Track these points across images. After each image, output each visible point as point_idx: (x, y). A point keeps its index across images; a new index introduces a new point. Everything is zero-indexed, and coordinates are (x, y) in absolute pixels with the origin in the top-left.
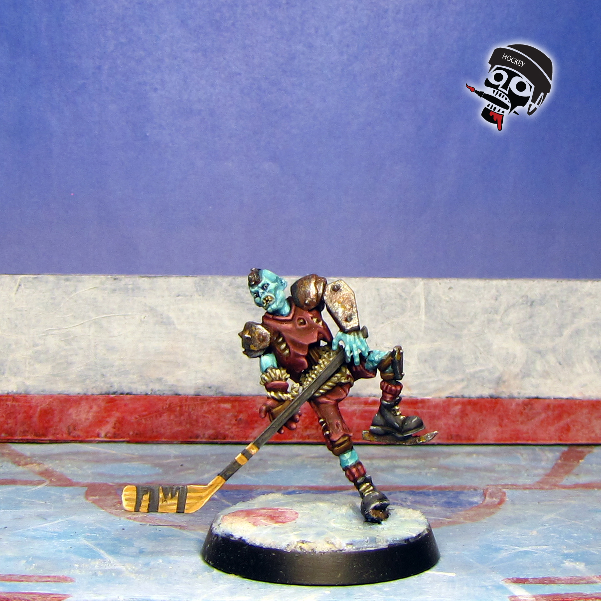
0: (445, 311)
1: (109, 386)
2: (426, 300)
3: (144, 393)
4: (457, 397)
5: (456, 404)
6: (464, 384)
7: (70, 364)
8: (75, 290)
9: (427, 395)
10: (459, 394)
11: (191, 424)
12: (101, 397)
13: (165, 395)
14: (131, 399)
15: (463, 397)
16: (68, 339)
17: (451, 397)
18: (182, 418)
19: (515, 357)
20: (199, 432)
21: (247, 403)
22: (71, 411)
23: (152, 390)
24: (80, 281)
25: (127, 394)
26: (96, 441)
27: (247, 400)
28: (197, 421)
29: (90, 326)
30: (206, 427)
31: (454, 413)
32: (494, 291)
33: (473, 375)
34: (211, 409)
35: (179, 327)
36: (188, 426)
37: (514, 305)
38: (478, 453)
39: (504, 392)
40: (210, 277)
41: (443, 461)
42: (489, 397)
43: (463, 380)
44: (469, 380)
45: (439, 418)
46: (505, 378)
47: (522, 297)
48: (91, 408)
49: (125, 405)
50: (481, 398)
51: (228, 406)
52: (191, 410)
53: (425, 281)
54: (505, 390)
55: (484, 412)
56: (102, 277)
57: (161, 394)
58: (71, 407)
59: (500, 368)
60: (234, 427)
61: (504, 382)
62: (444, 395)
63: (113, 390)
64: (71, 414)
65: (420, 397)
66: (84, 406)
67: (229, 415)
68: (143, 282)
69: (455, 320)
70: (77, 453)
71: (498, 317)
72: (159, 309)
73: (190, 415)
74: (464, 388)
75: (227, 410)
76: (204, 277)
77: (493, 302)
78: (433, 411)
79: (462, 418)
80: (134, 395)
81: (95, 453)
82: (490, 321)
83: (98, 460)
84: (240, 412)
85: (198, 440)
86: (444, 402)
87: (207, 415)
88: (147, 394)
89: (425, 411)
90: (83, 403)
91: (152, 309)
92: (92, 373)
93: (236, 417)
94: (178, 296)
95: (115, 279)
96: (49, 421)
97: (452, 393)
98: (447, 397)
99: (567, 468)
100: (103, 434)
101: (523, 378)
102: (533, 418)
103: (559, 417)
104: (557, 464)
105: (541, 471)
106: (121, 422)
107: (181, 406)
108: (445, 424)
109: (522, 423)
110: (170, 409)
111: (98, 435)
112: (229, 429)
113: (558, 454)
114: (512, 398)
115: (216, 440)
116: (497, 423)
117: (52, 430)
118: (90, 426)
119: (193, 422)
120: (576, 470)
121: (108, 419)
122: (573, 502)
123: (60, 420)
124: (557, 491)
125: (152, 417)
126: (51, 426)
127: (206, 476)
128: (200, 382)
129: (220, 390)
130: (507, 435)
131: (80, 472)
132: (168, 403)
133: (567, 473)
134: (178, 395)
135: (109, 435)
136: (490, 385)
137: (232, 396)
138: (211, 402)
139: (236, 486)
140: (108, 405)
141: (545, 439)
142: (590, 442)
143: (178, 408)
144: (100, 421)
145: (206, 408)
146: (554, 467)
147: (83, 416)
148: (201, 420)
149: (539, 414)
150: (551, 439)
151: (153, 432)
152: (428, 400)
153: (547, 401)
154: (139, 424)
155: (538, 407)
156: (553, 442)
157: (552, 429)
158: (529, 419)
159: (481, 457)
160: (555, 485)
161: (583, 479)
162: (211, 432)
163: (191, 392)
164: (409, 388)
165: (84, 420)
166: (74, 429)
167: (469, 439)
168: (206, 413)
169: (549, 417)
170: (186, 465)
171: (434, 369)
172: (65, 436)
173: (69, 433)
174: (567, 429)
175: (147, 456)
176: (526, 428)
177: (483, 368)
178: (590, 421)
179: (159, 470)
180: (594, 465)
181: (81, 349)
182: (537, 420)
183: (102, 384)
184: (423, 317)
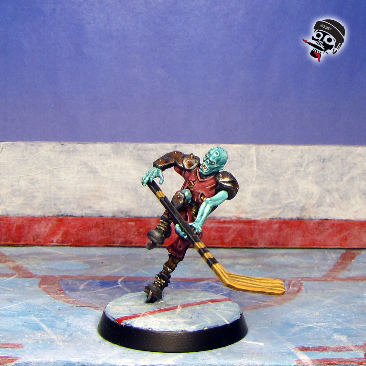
0: (269, 165)
1: (58, 211)
2: (257, 158)
3: (80, 216)
4: (276, 219)
5: (276, 223)
6: (281, 210)
7: (34, 197)
8: (37, 152)
9: (258, 217)
10: (277, 217)
11: (110, 235)
12: (54, 218)
13: (94, 217)
14: (72, 219)
15: (280, 219)
16: (33, 182)
17: (273, 219)
18: (104, 231)
19: (313, 194)
20: (115, 239)
21: (145, 222)
22: (35, 226)
23: (86, 214)
24: (40, 146)
25: (70, 216)
26: (50, 245)
27: (145, 220)
28: (114, 233)
29: (46, 174)
30: (119, 237)
31: (275, 228)
32: (299, 153)
33: (286, 205)
34: (122, 225)
35: (102, 175)
36: (108, 236)
37: (312, 161)
38: (288, 254)
39: (306, 216)
41: (267, 260)
42: (296, 219)
43: (280, 208)
44: (284, 208)
45: (265, 232)
46: (307, 207)
47: (318, 156)
48: (48, 224)
49: (69, 223)
50: (291, 219)
51: (133, 224)
52: (110, 226)
53: (257, 146)
54: (306, 214)
55: (293, 228)
56: (54, 144)
57: (92, 216)
58: (35, 224)
59: (304, 201)
60: (137, 237)
61: (306, 209)
62: (268, 217)
63: (61, 213)
64: (35, 229)
65: (253, 219)
66: (43, 224)
67: (134, 229)
68: (80, 147)
69: (275, 171)
70: (38, 254)
71: (302, 169)
72: (89, 163)
73: (109, 228)
74: (280, 213)
75: (133, 226)
77: (299, 159)
78: (261, 227)
79: (279, 232)
80: (74, 216)
81: (49, 254)
82: (297, 171)
83: (52, 258)
84: (141, 227)
85: (114, 245)
86: (268, 222)
87: (120, 229)
88: (82, 216)
89: (256, 227)
90: (43, 222)
91: (85, 164)
92: (48, 203)
93: (138, 230)
94: (102, 155)
95: (62, 145)
96: (21, 233)
97: (273, 216)
98: (270, 219)
99: (343, 265)
100: (55, 241)
101: (318, 207)
102: (324, 232)
103: (340, 232)
104: (337, 263)
105: (326, 268)
106: (66, 234)
107: (104, 224)
108: (269, 236)
109: (317, 235)
110: (97, 225)
111: (52, 242)
112: (134, 238)
113: (339, 255)
114: (311, 219)
115: (125, 245)
116: (302, 235)
117: (23, 238)
118: (47, 236)
119: (112, 234)
120: (349, 267)
121: (58, 232)
122: (344, 291)
123: (29, 232)
124: (336, 283)
125: (86, 230)
126: (23, 236)
127: (116, 270)
128: (116, 209)
129: (128, 214)
130: (307, 243)
131: (38, 267)
132: (95, 221)
133: (343, 269)
134: (101, 217)
135: (59, 241)
136: (297, 211)
137: (135, 217)
138: (122, 221)
139: (134, 277)
140: (58, 223)
141: (331, 245)
142: (360, 247)
143: (102, 225)
144: (53, 233)
145: (119, 225)
146: (335, 265)
147: (43, 230)
148: (116, 232)
149: (327, 229)
150: (335, 245)
151: (86, 240)
152: (258, 221)
153: (333, 222)
154: (78, 235)
155: (327, 225)
156: (337, 247)
157: (336, 239)
158: (322, 232)
159: (291, 257)
160: (334, 278)
161: (353, 274)
162: (123, 239)
163: (110, 215)
164: (246, 213)
165: (43, 232)
166: (37, 238)
167: (284, 244)
168: (119, 228)
169: (334, 231)
170: (105, 262)
171: (262, 201)
172: (32, 242)
173: (34, 240)
174: (345, 239)
175: (82, 256)
176: (319, 238)
177: (292, 201)
178: (360, 234)
179: (88, 266)
180: (361, 264)
181: (41, 188)
182: (326, 233)
183: (54, 210)
184: (255, 169)
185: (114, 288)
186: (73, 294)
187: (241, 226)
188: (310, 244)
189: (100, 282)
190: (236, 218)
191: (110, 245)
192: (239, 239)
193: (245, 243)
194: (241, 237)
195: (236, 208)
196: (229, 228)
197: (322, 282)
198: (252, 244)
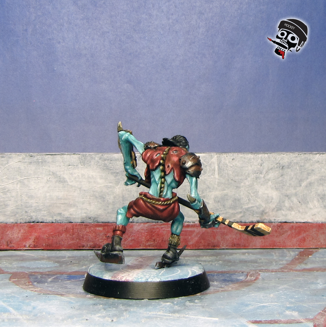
0: (230, 173)
1: (30, 218)
2: (219, 166)
3: (51, 222)
6: (242, 214)
7: (6, 206)
8: (8, 163)
10: (238, 220)
11: (80, 239)
12: (25, 224)
13: (63, 223)
14: (43, 226)
16: (5, 191)
18: (74, 236)
19: (272, 199)
20: (84, 244)
22: (8, 232)
23: (56, 220)
24: (10, 158)
25: (41, 222)
26: (23, 249)
27: (112, 226)
28: (83, 237)
29: (17, 183)
30: (88, 241)
32: (259, 161)
33: (247, 209)
34: (91, 230)
35: (70, 184)
36: (78, 240)
37: (272, 169)
38: (249, 253)
39: (266, 219)
40: (88, 154)
41: (227, 258)
42: (257, 222)
43: (241, 212)
44: (244, 212)
45: (227, 234)
46: (267, 210)
47: (277, 164)
48: (20, 231)
49: (40, 229)
51: (101, 229)
52: (79, 231)
53: (218, 155)
54: (266, 217)
57: (61, 222)
58: (8, 230)
59: (263, 205)
60: (105, 241)
61: (266, 213)
63: (32, 220)
64: (8, 234)
66: (16, 230)
67: (102, 234)
68: (48, 158)
69: (236, 178)
70: (11, 256)
71: (262, 176)
72: (58, 173)
73: (78, 233)
74: (241, 216)
75: (101, 231)
76: (85, 154)
77: (259, 167)
78: (223, 230)
80: (45, 223)
81: (21, 256)
82: (257, 178)
83: (22, 259)
84: (108, 232)
85: (84, 248)
87: (88, 234)
88: (53, 222)
89: (218, 230)
90: (15, 228)
91: (54, 174)
92: (19, 211)
93: (105, 235)
94: (69, 165)
95: (31, 156)
97: (234, 220)
100: (27, 246)
101: (277, 210)
102: (283, 234)
103: (299, 233)
106: (37, 239)
107: (73, 229)
108: (230, 238)
109: (276, 236)
110: (67, 231)
111: (25, 246)
112: (102, 242)
113: (297, 253)
114: (270, 222)
115: (94, 248)
118: (20, 241)
121: (30, 237)
122: (299, 278)
123: (2, 238)
125: (56, 235)
128: (84, 215)
129: (96, 219)
130: (267, 244)
131: (10, 266)
132: (65, 227)
133: (300, 263)
134: (71, 222)
135: (31, 246)
136: (258, 215)
137: (103, 223)
138: (91, 227)
140: (29, 229)
141: (290, 246)
143: (71, 230)
144: (25, 238)
145: (88, 230)
147: (15, 236)
148: (85, 237)
149: (287, 231)
151: (57, 244)
153: (292, 224)
154: (49, 239)
155: (286, 227)
156: (295, 247)
157: (295, 240)
158: (281, 234)
159: (251, 255)
162: (91, 243)
163: (79, 221)
165: (16, 238)
166: (11, 243)
167: (245, 246)
169: (292, 233)
170: (74, 261)
171: (224, 206)
172: (5, 247)
173: (8, 245)
174: (304, 240)
175: (52, 257)
176: (279, 240)
177: (253, 205)
179: (57, 264)
180: (317, 258)
181: (13, 197)
182: (285, 235)
183: (26, 217)
184: (217, 176)
186: (41, 285)
187: (204, 229)
188: (270, 246)
191: (80, 248)
192: (202, 241)
193: (209, 245)
194: (204, 239)
196: (192, 232)
197: (279, 273)
198: (214, 246)
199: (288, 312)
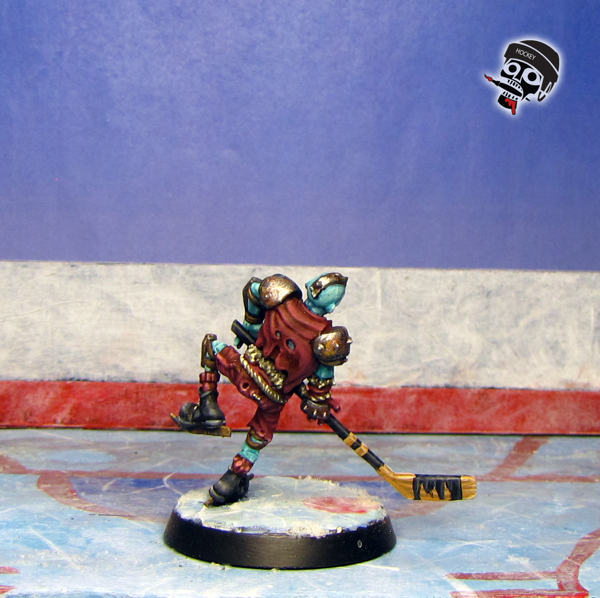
0: (402, 301)
1: (65, 372)
2: (383, 290)
3: (101, 380)
4: (413, 386)
5: (412, 393)
6: (420, 373)
7: (27, 350)
8: (32, 277)
9: (383, 384)
10: (414, 384)
11: (147, 411)
12: (57, 383)
13: (121, 382)
14: (87, 386)
15: (418, 386)
16: (25, 325)
17: (407, 387)
18: (139, 405)
19: (471, 347)
20: (156, 419)
22: (28, 397)
23: (108, 377)
24: (37, 268)
25: (85, 380)
26: (52, 427)
28: (153, 408)
29: (47, 312)
30: (162, 414)
31: (410, 402)
32: (450, 282)
33: (429, 365)
34: (167, 396)
35: (136, 315)
36: (144, 413)
37: (470, 296)
38: (432, 443)
39: (460, 382)
40: (166, 265)
41: (397, 451)
42: (445, 387)
43: (418, 370)
44: (424, 370)
45: (394, 407)
46: (461, 367)
47: (479, 287)
48: (48, 394)
49: (82, 392)
50: (436, 388)
51: (184, 393)
52: (147, 396)
53: (382, 271)
54: (460, 380)
55: (440, 402)
56: (59, 264)
57: (118, 380)
58: (28, 393)
59: (456, 358)
61: (460, 372)
62: (400, 384)
63: (69, 376)
64: (27, 400)
65: (375, 386)
66: (41, 392)
68: (100, 269)
69: (412, 310)
70: (33, 440)
71: (454, 307)
72: (115, 296)
73: (146, 401)
74: (419, 377)
75: (184, 398)
76: (161, 265)
77: (449, 292)
78: (388, 400)
79: (417, 407)
80: (91, 381)
81: (50, 439)
82: (446, 311)
83: (54, 446)
85: (154, 427)
86: (400, 391)
87: (163, 402)
88: (103, 381)
89: (381, 400)
90: (40, 389)
91: (109, 297)
92: (48, 359)
94: (136, 283)
95: (72, 266)
96: (5, 407)
97: (408, 382)
98: (403, 387)
99: (520, 459)
100: (59, 420)
101: (479, 368)
102: (488, 408)
103: (514, 408)
104: (510, 455)
105: (494, 462)
106: (77, 409)
107: (137, 393)
108: (401, 414)
109: (477, 413)
110: (127, 396)
111: (55, 422)
113: (512, 445)
114: (467, 388)
115: (172, 428)
116: (453, 413)
117: (9, 416)
118: (47, 412)
119: (149, 409)
120: (529, 461)
121: (64, 406)
122: (523, 495)
123: (17, 406)
124: (508, 483)
125: (108, 404)
126: (8, 412)
127: (159, 464)
128: (157, 369)
129: (177, 377)
130: (462, 425)
131: (34, 459)
132: (124, 389)
133: (520, 464)
134: (134, 382)
135: (66, 421)
136: (446, 375)
137: (188, 383)
138: (167, 390)
139: (189, 475)
140: (64, 391)
141: (500, 429)
142: (545, 432)
143: (134, 395)
144: (56, 408)
145: (162, 396)
146: (507, 458)
147: (40, 402)
148: (157, 407)
149: (495, 404)
150: (506, 430)
151: (109, 419)
152: (384, 390)
153: (503, 391)
154: (95, 410)
155: (493, 397)
156: (508, 432)
157: (507, 419)
158: (484, 408)
159: (435, 446)
160: (507, 477)
161: (535, 471)
162: (167, 419)
163: (147, 379)
164: (365, 377)
165: (40, 406)
166: (31, 415)
167: (424, 428)
168: (163, 400)
169: (504, 407)
170: (140, 452)
171: (390, 358)
172: (22, 422)
173: (26, 419)
174: (522, 419)
175: (102, 443)
176: (482, 418)
177: (438, 358)
178: (545, 411)
179: (113, 458)
180: (547, 456)
181: (38, 335)
182: (492, 410)
183: (59, 370)
184: (379, 307)
185: (157, 490)
186: (91, 497)
187: (356, 397)
188: (467, 428)
189: (135, 481)
190: (349, 386)
191: (148, 427)
192: (354, 418)
193: (364, 425)
194: (356, 415)
195: (349, 368)
197: (488, 483)
198: (373, 428)
199: (512, 559)
